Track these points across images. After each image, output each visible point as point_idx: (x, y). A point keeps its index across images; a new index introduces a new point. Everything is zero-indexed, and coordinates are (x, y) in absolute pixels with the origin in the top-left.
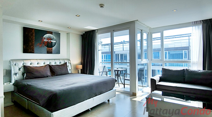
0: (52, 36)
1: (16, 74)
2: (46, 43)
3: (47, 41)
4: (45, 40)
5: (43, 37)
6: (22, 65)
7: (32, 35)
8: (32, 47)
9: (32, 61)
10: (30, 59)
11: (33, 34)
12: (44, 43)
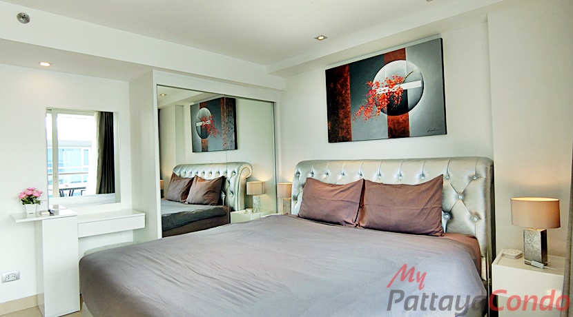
0: (405, 67)
1: (296, 198)
2: (384, 98)
3: (387, 91)
4: (380, 91)
5: (374, 82)
6: (309, 176)
8: (345, 121)
11: (346, 80)
12: (377, 100)
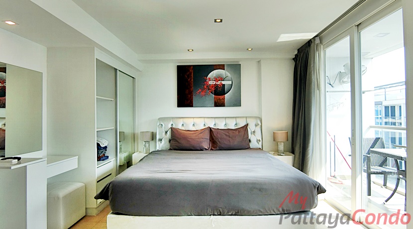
0: (224, 73)
1: (161, 140)
2: (213, 87)
3: (214, 83)
4: (211, 83)
5: (208, 77)
6: (170, 126)
7: (189, 76)
8: (190, 97)
9: (186, 120)
10: (183, 118)
11: (191, 73)
12: (209, 87)
